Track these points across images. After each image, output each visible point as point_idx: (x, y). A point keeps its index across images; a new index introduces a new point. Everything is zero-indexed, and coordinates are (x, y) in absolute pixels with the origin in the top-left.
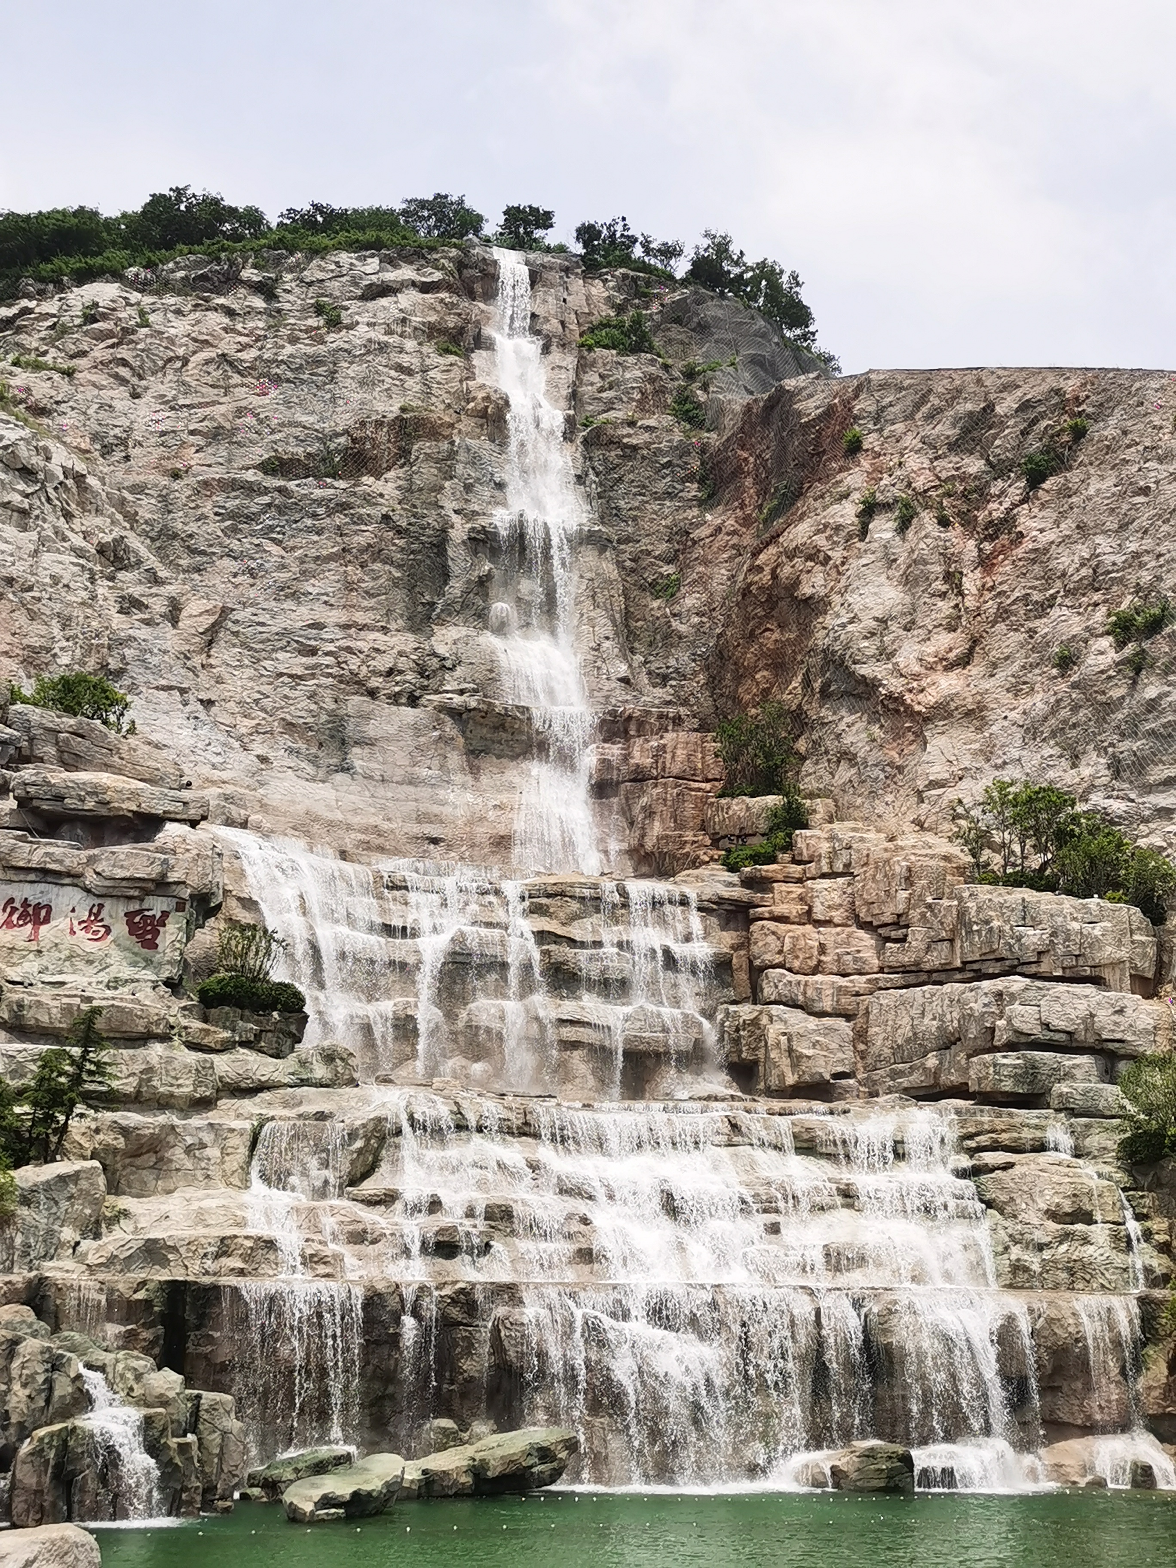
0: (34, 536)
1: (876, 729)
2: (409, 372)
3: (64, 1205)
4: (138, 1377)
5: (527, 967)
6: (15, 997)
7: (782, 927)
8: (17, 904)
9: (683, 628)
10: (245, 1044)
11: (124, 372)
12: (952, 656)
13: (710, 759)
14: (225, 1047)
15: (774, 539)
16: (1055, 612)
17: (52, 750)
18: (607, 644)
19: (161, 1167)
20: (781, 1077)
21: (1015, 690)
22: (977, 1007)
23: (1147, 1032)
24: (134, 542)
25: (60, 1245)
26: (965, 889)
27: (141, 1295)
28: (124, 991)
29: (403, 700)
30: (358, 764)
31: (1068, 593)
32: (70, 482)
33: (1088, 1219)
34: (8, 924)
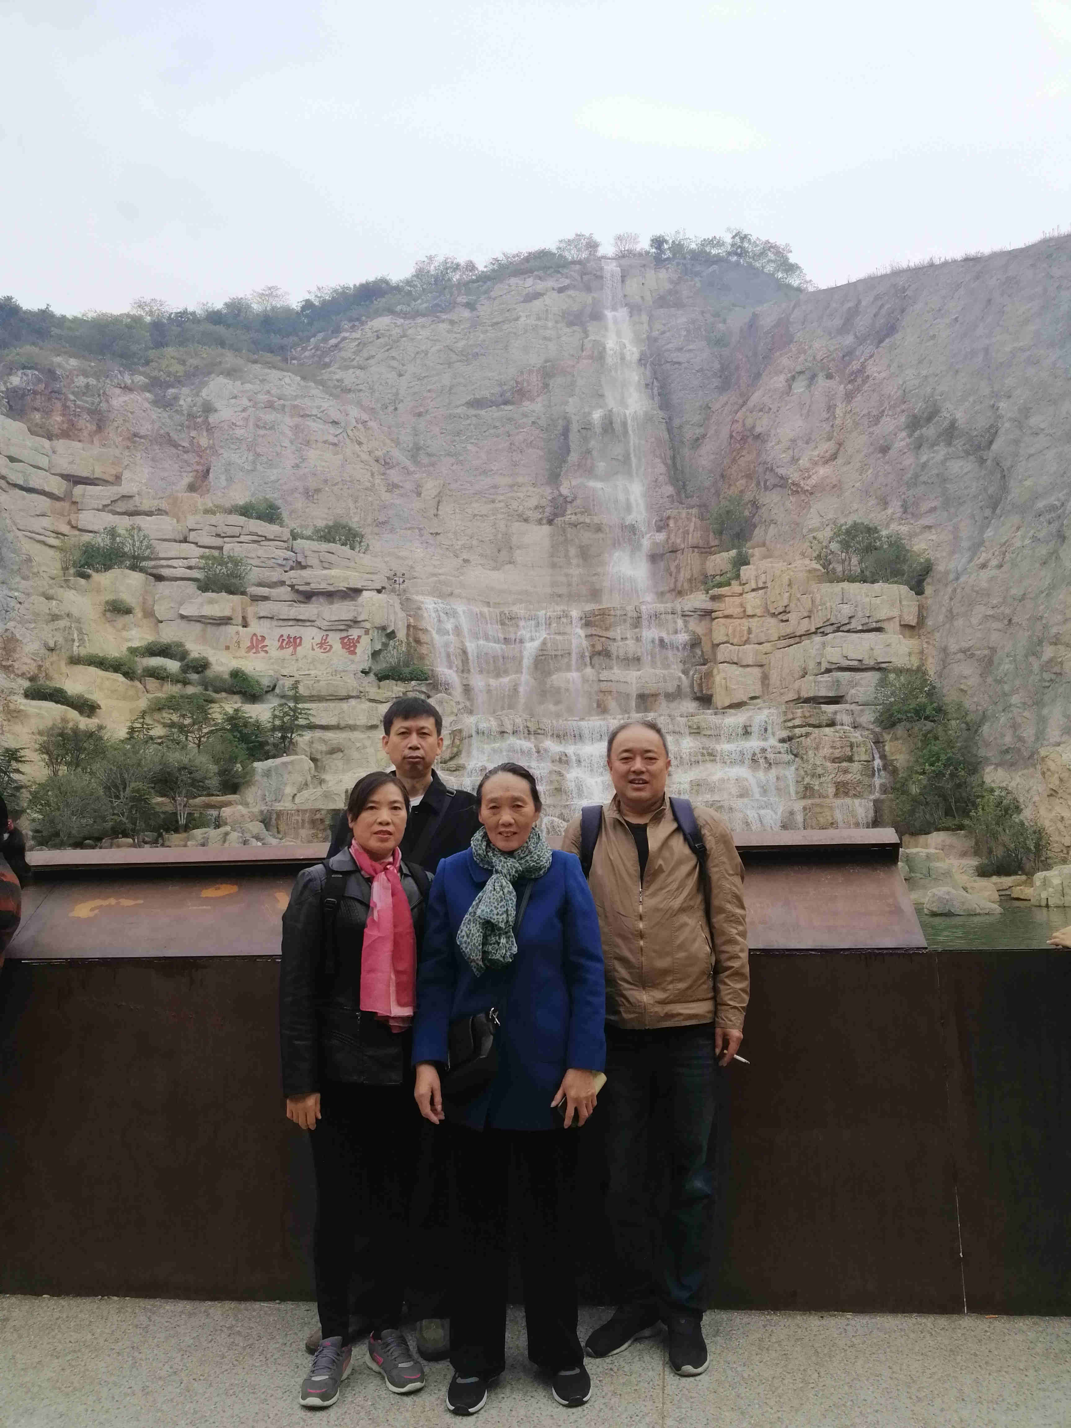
0: (340, 456)
1: (787, 503)
3: (287, 776)
6: (286, 683)
7: (729, 621)
8: (285, 637)
12: (828, 455)
15: (746, 402)
16: (883, 420)
17: (316, 562)
18: (661, 478)
20: (724, 701)
21: (860, 470)
22: (813, 651)
24: (396, 453)
26: (816, 587)
28: (338, 677)
29: (545, 521)
30: (519, 559)
31: (891, 407)
32: (360, 426)
33: (850, 760)
34: (281, 647)
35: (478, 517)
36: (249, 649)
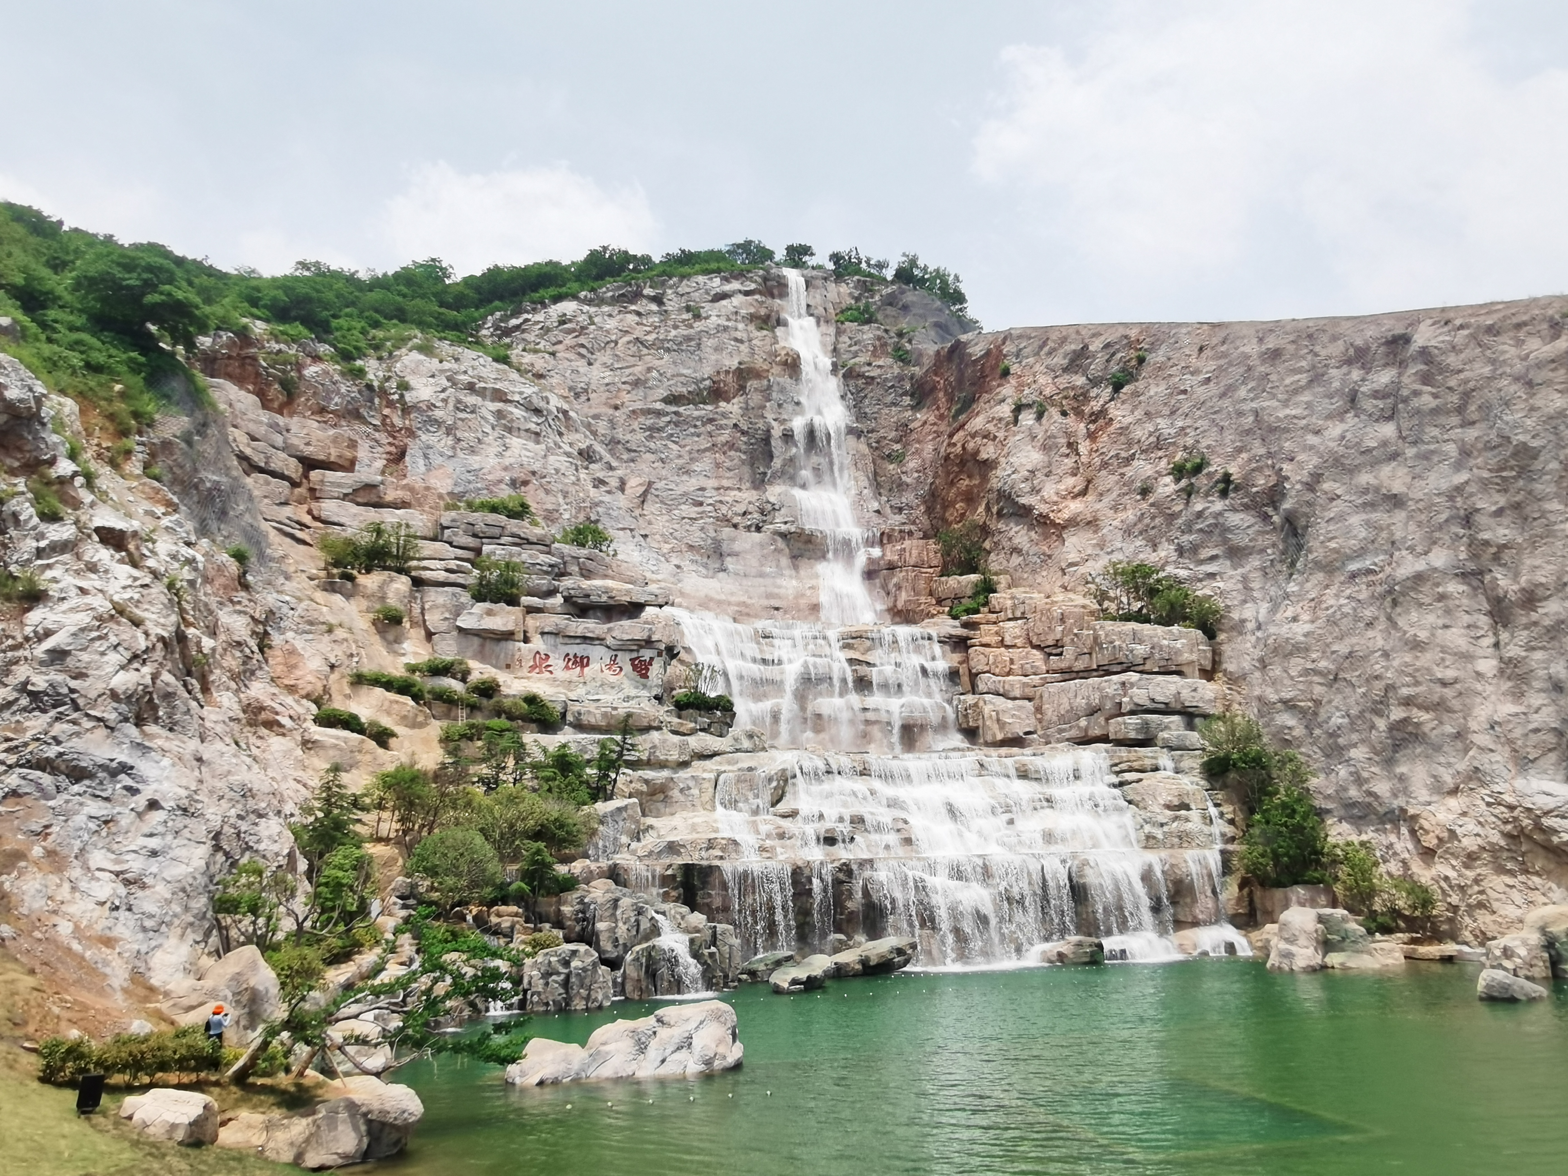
0: (543, 446)
1: (1033, 534)
2: (741, 341)
3: (621, 823)
4: (683, 917)
5: (844, 681)
6: (576, 709)
7: (988, 650)
8: (571, 657)
9: (909, 480)
10: (702, 730)
11: (583, 351)
12: (1076, 490)
13: (932, 555)
14: (693, 732)
15: (962, 427)
16: (1135, 463)
17: (576, 569)
18: (866, 491)
19: (667, 800)
20: (994, 735)
21: (1115, 508)
22: (1110, 691)
23: (1210, 701)
24: (599, 448)
25: (621, 846)
26: (1098, 624)
27: (669, 872)
28: (632, 703)
29: (753, 529)
30: (731, 567)
31: (1143, 452)
32: (560, 415)
33: (1187, 807)
34: (567, 667)
35: (686, 520)
36: (533, 668)
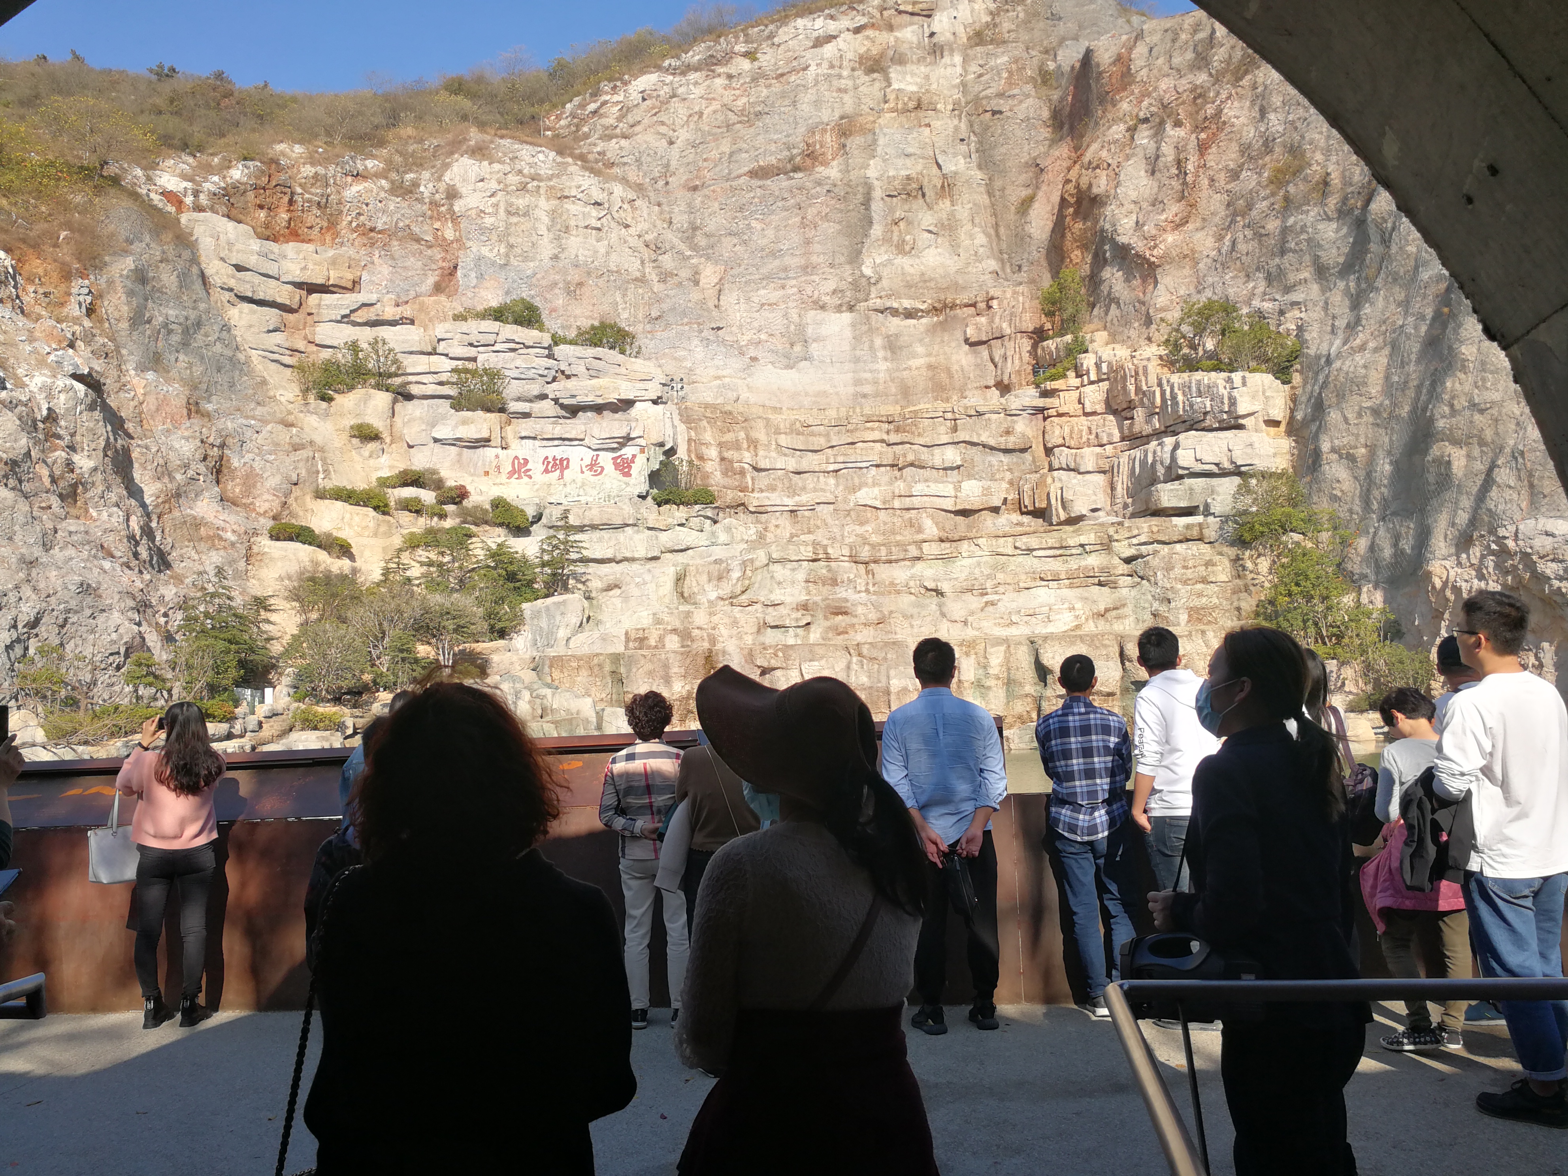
0: (605, 243)
1: (1130, 279)
7: (1064, 420)
8: (550, 459)
10: (679, 525)
12: (1177, 219)
14: (668, 527)
15: (1080, 158)
16: (1243, 175)
18: (982, 250)
19: (623, 595)
20: (1058, 516)
22: (1162, 454)
24: (670, 236)
26: (1165, 378)
27: (599, 660)
28: (611, 502)
29: (844, 308)
30: (815, 354)
31: (1252, 159)
32: (626, 206)
34: (546, 471)
35: (766, 307)
36: (511, 474)
